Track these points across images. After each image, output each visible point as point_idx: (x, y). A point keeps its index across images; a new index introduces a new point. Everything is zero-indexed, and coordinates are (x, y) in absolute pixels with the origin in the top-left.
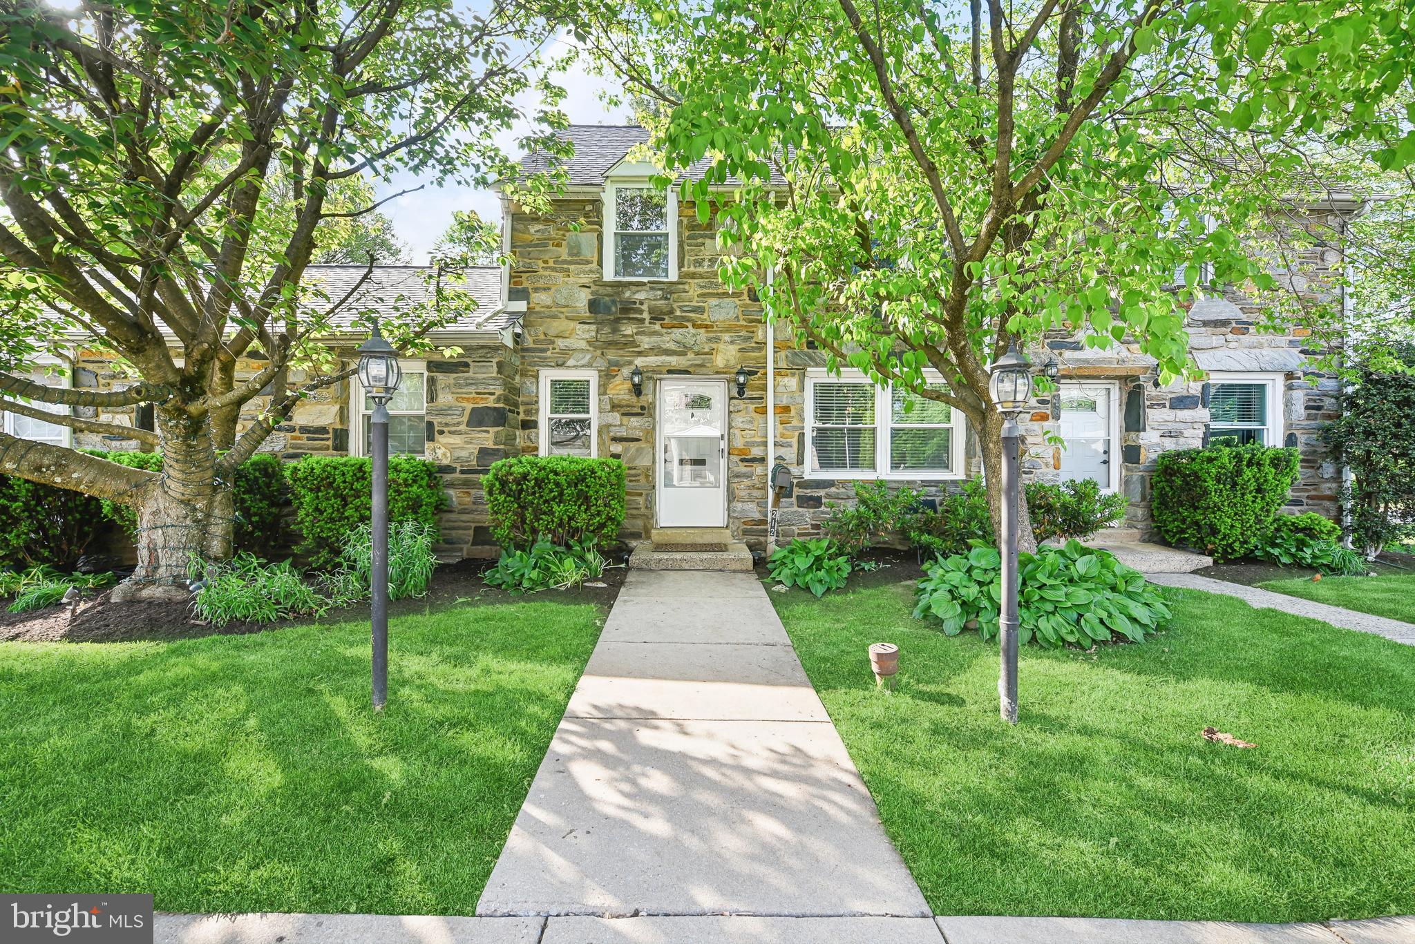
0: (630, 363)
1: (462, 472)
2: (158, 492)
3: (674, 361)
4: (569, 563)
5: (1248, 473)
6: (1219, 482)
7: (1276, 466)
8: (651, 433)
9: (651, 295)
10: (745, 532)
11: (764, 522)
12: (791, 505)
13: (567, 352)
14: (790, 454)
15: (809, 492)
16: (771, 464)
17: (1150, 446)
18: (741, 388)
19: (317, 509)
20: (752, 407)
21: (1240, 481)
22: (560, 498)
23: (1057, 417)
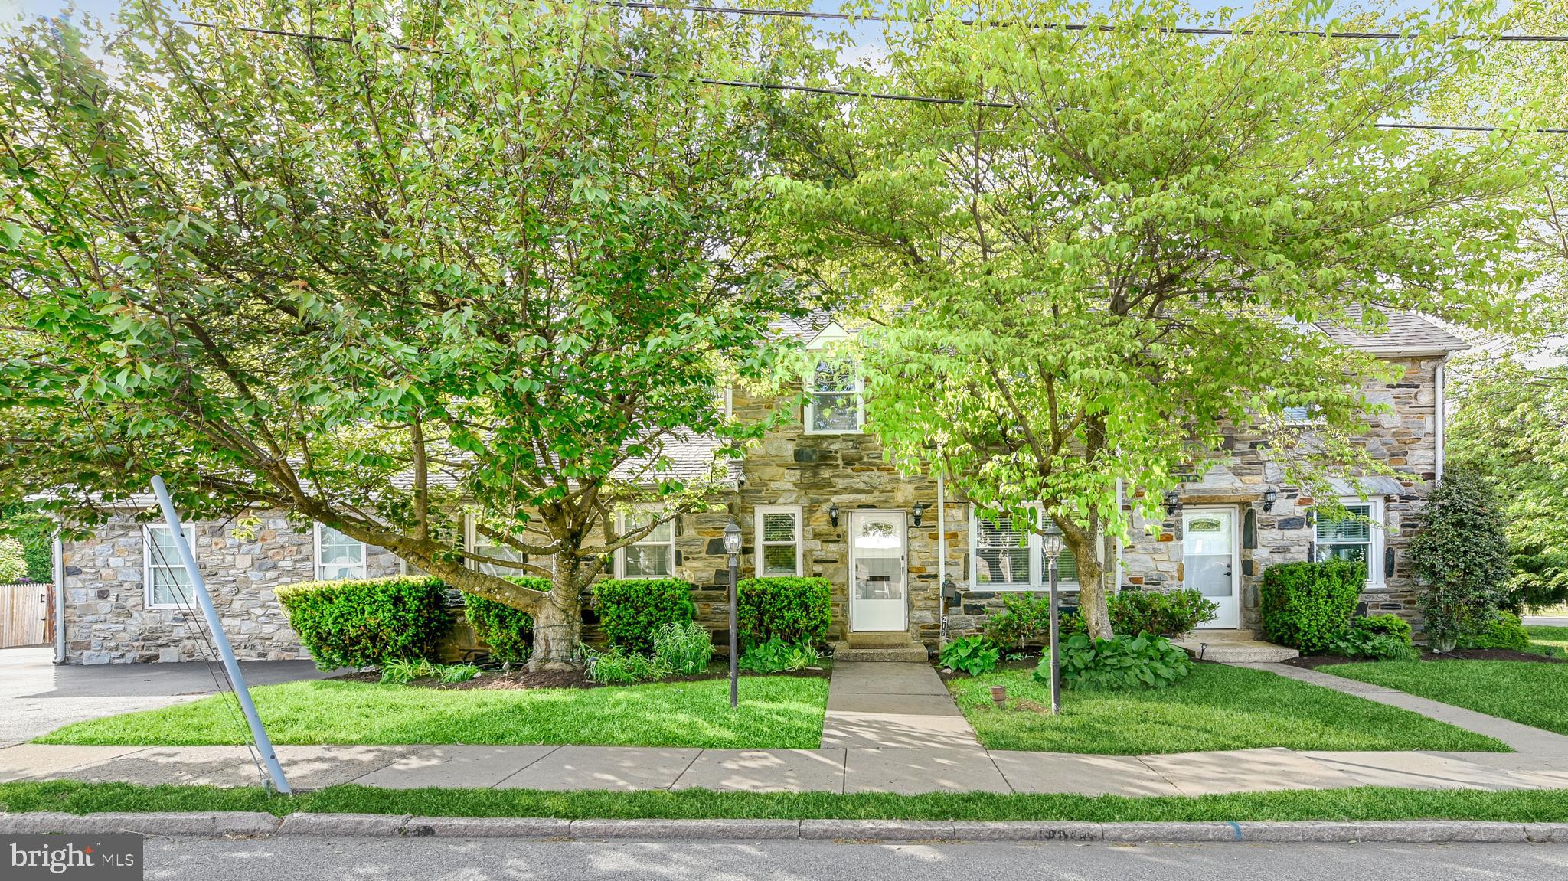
0: (828, 500)
1: (704, 589)
2: (548, 605)
3: (863, 498)
4: (797, 652)
5: (1319, 583)
6: (1298, 589)
7: (1343, 577)
8: (844, 556)
9: (844, 445)
10: (923, 635)
11: (937, 626)
12: (959, 613)
13: (777, 493)
14: (957, 572)
15: (974, 602)
16: (942, 579)
17: (1262, 560)
18: (918, 520)
19: (618, 616)
20: (926, 534)
21: (1313, 588)
22: (789, 607)
23: (1180, 538)
